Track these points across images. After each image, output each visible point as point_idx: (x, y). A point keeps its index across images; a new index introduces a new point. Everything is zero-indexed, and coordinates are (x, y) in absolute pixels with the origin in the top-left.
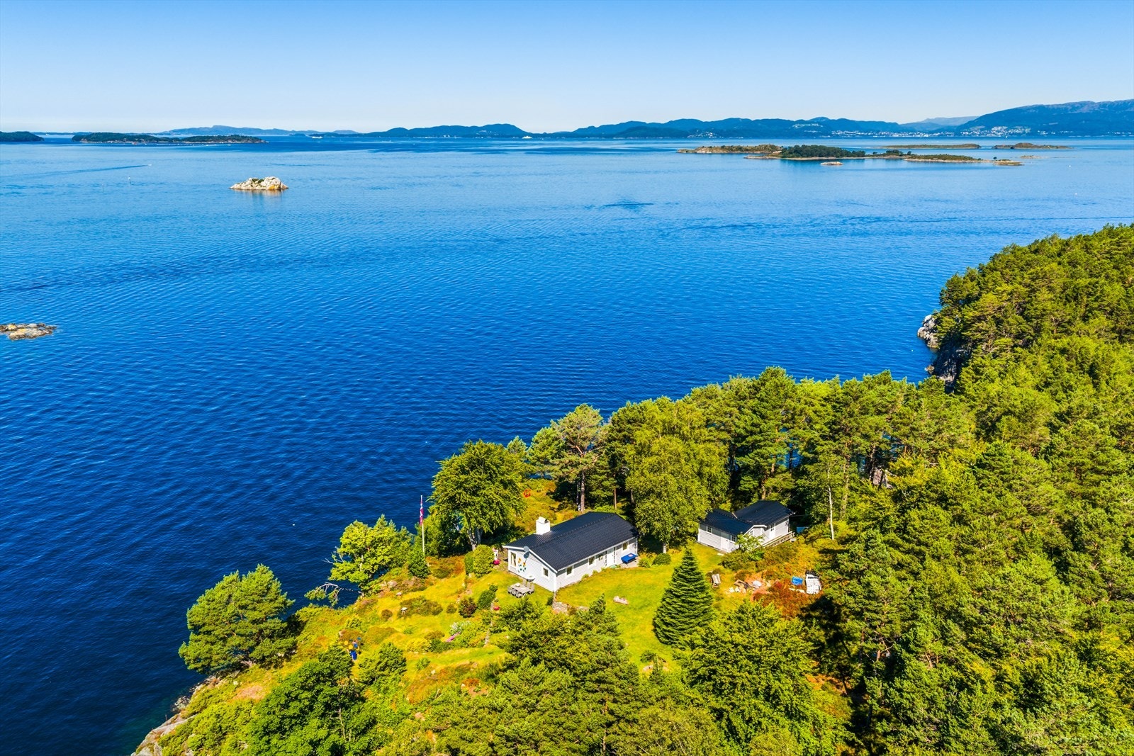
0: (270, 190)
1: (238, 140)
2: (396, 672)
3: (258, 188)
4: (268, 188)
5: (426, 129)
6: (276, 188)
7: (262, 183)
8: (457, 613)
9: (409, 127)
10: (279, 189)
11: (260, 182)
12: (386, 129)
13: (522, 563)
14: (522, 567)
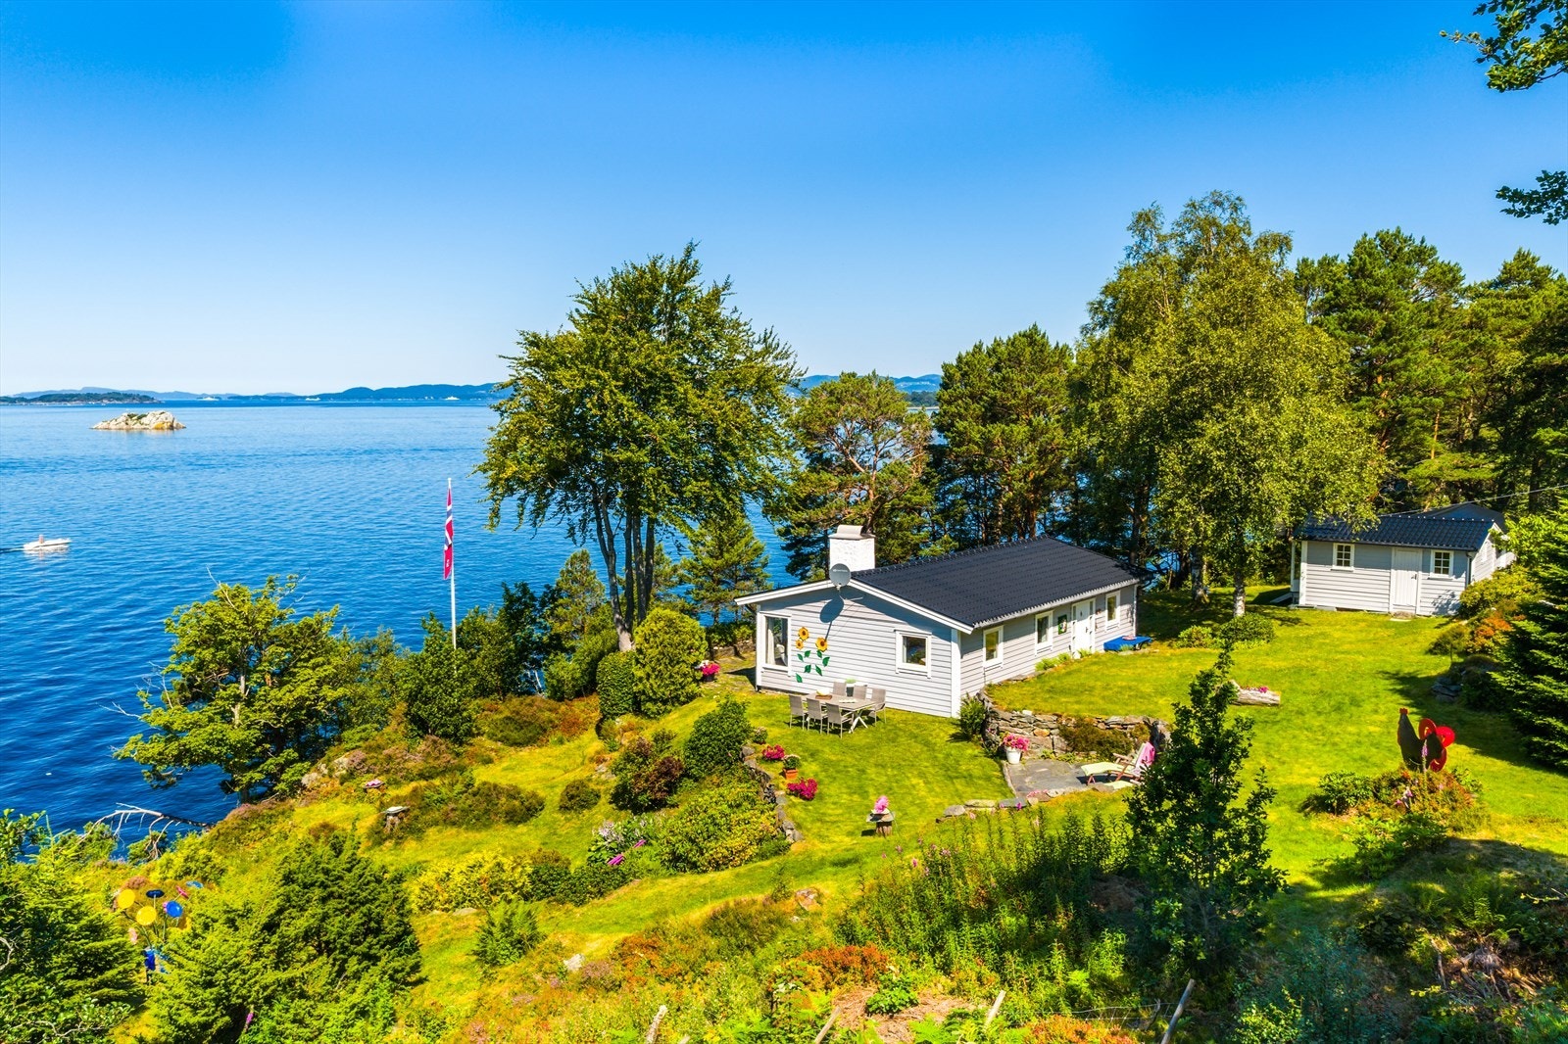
0: (157, 428)
1: (117, 399)
2: (372, 975)
3: (138, 426)
4: (153, 426)
5: (400, 389)
6: (165, 426)
7: (143, 420)
8: (604, 806)
9: (374, 387)
10: (171, 427)
11: (140, 418)
12: (341, 390)
13: (811, 644)
14: (814, 660)
